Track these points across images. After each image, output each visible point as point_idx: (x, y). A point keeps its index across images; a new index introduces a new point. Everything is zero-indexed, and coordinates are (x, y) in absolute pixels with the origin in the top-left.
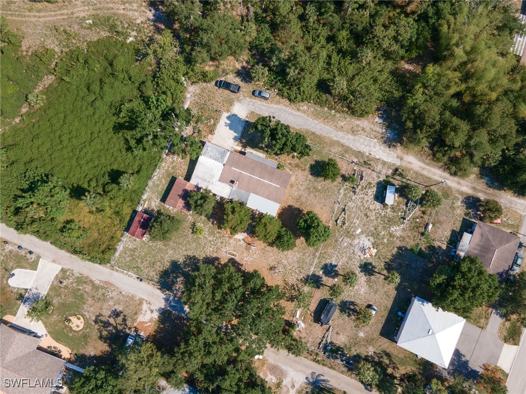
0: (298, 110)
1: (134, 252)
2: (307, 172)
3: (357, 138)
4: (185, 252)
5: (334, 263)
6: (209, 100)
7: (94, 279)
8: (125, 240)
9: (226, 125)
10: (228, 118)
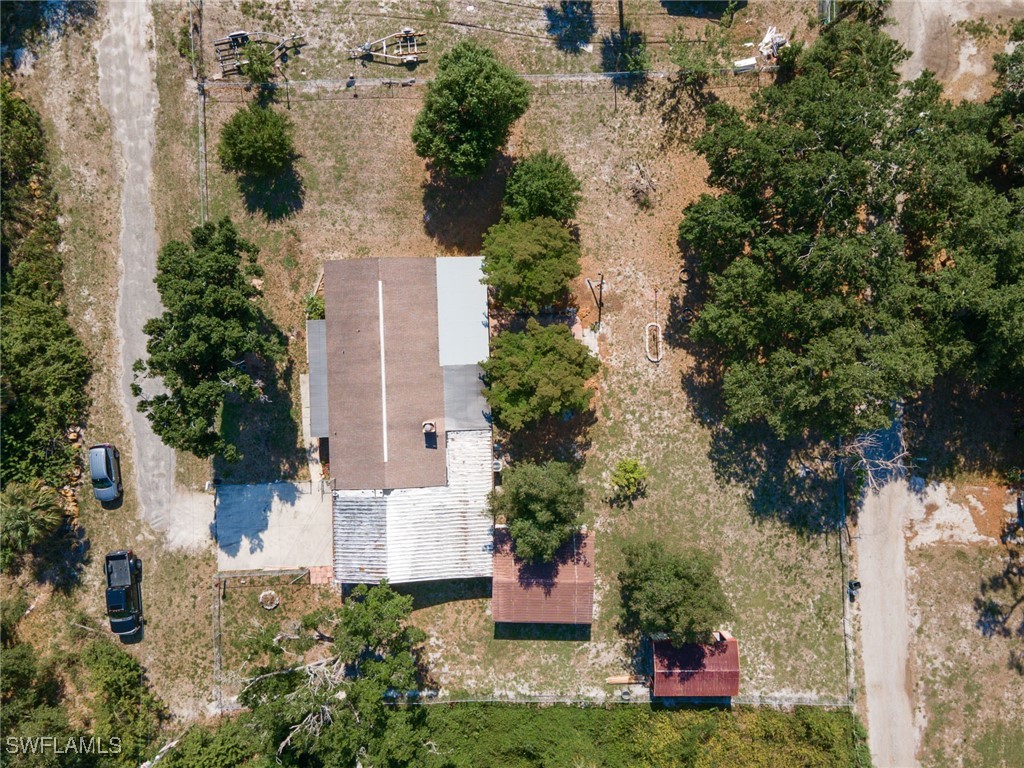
0: (106, 335)
1: (778, 646)
2: (298, 221)
3: (115, 110)
4: (711, 490)
5: (543, 22)
6: (201, 635)
7: (917, 735)
8: (757, 694)
9: (257, 546)
10: (231, 548)
